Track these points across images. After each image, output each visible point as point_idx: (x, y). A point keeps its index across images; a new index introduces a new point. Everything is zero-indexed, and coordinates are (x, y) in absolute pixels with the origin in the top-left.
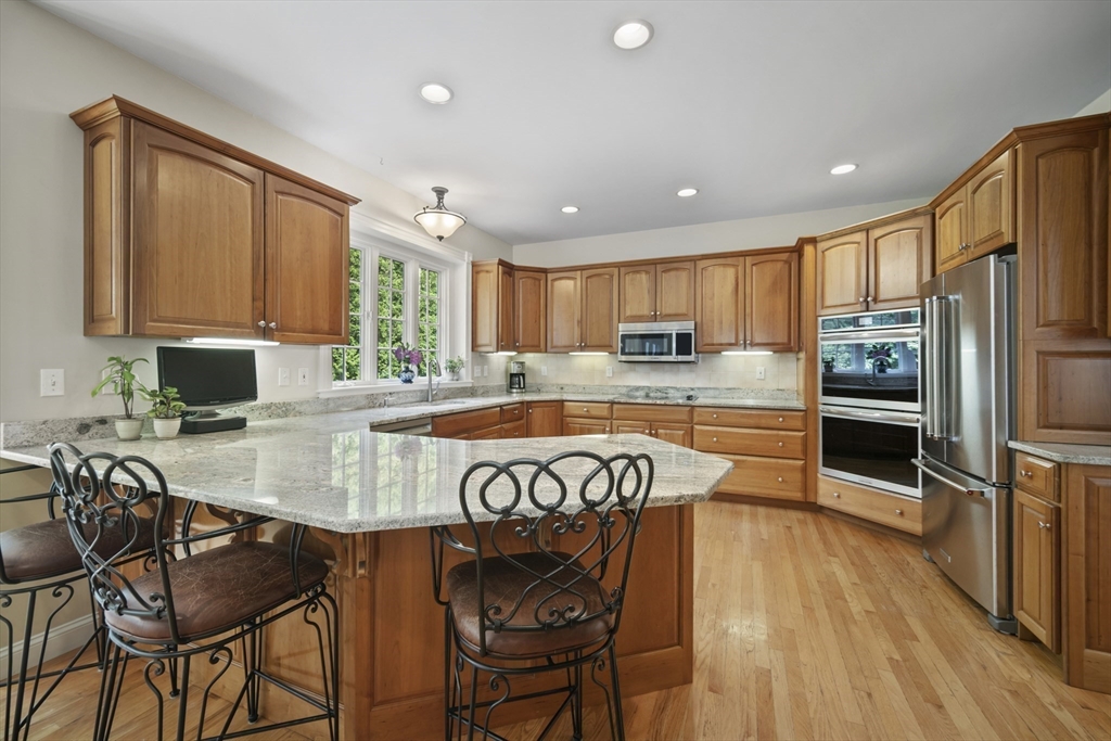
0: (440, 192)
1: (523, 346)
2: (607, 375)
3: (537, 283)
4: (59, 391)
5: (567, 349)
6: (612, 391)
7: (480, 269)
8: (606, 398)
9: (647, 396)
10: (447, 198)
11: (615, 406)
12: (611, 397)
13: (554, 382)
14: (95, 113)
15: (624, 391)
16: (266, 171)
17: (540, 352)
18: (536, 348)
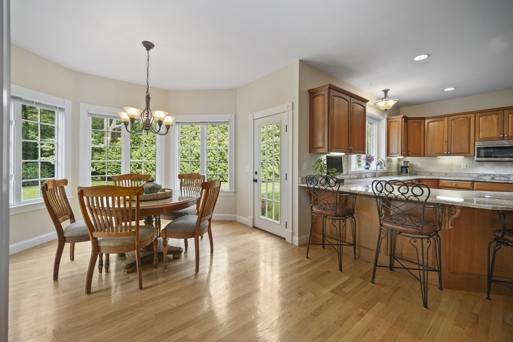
0: (386, 92)
1: (412, 154)
2: (462, 168)
3: (419, 124)
4: (306, 169)
5: (435, 155)
6: (467, 175)
7: (391, 120)
8: (470, 179)
9: (493, 178)
10: (389, 93)
11: (475, 184)
12: (472, 179)
13: (425, 171)
14: (314, 90)
15: (475, 175)
16: (351, 97)
17: (421, 156)
18: (418, 154)
